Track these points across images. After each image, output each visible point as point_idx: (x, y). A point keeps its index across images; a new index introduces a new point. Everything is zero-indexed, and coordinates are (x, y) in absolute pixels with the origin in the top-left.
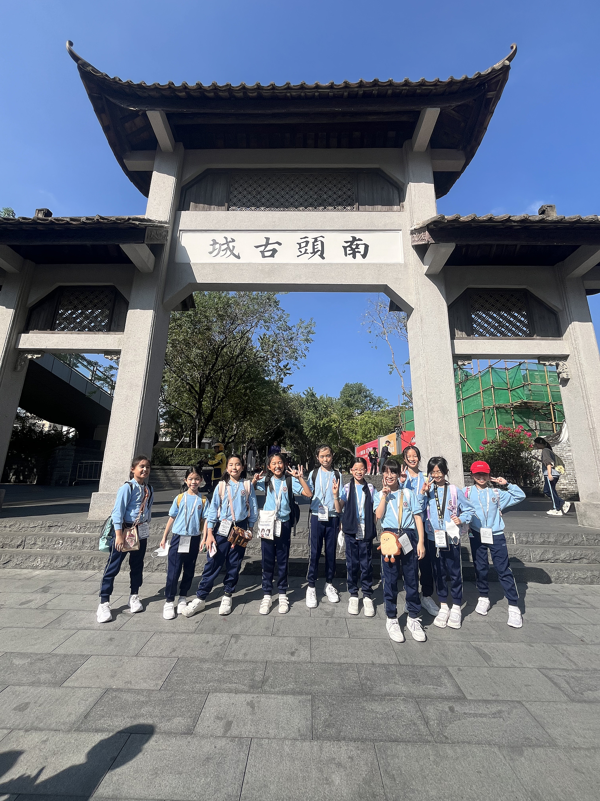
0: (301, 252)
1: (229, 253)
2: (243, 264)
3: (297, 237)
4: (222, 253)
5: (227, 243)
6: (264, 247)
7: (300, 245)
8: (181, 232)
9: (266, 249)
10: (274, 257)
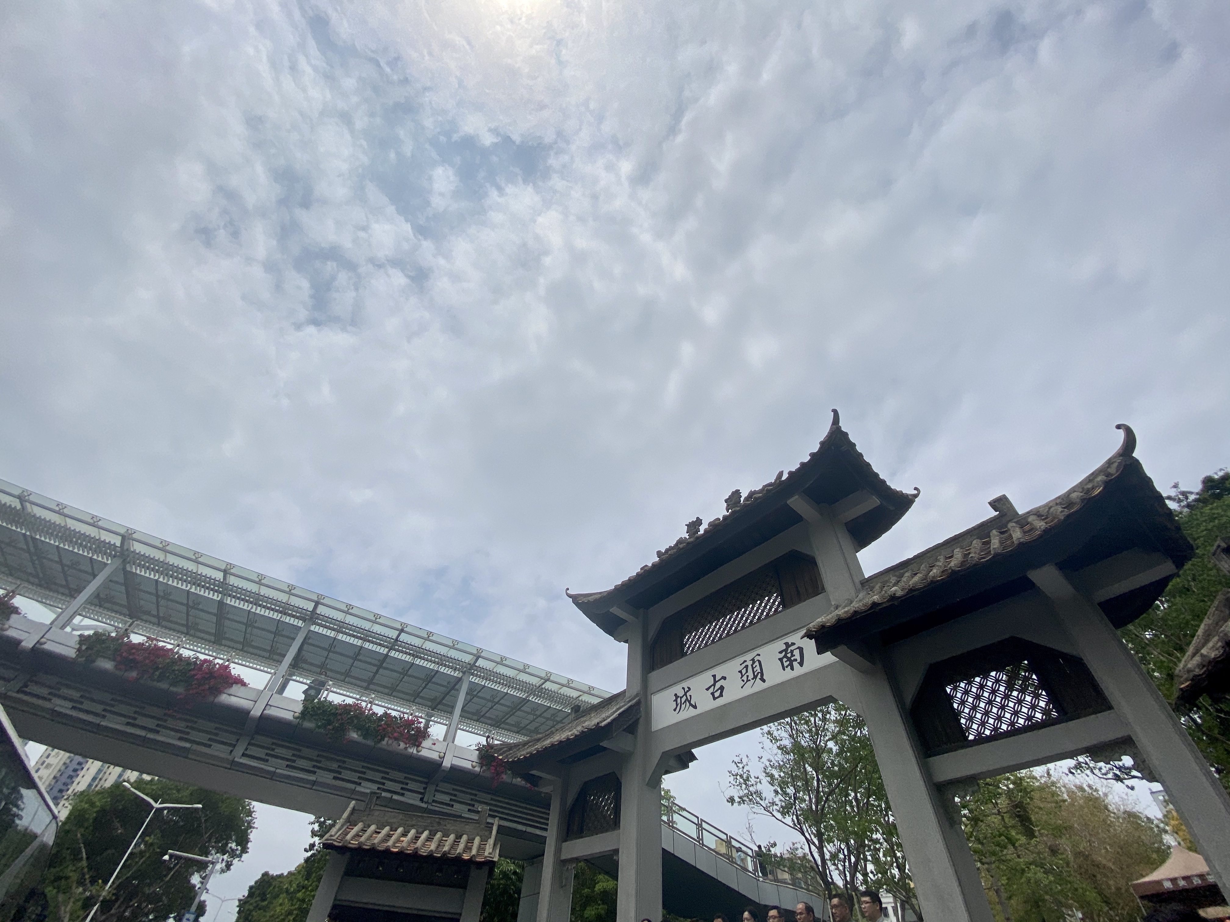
0: (743, 681)
1: (688, 704)
2: (700, 715)
3: (737, 664)
4: (683, 706)
5: (685, 694)
6: (713, 687)
7: (742, 674)
8: (653, 695)
9: (715, 689)
10: (722, 696)
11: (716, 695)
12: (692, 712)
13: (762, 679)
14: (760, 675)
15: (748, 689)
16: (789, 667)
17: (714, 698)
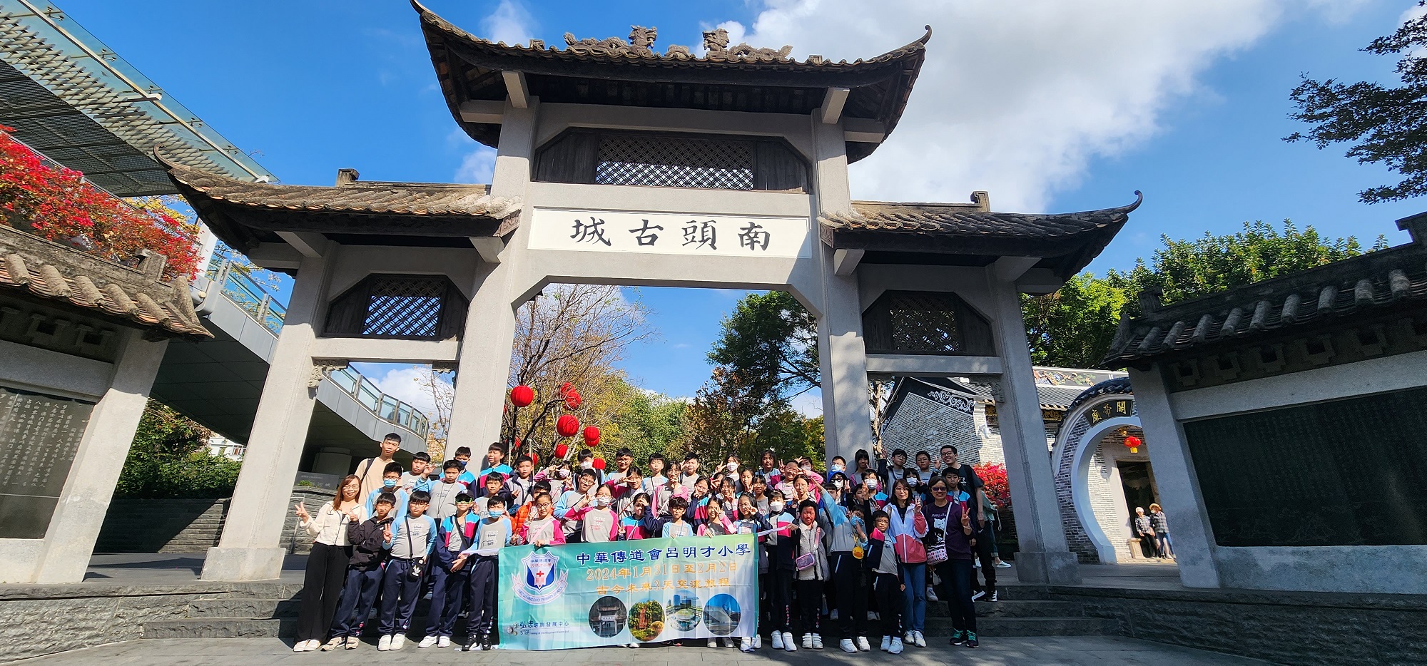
0: (687, 239)
1: (596, 237)
2: (615, 253)
3: (683, 221)
4: (588, 237)
5: (595, 225)
6: (641, 231)
7: (686, 232)
8: (535, 209)
9: (644, 235)
10: (653, 245)
11: (644, 241)
12: (601, 247)
13: (713, 245)
14: (710, 240)
15: (692, 249)
16: (749, 245)
17: (641, 244)
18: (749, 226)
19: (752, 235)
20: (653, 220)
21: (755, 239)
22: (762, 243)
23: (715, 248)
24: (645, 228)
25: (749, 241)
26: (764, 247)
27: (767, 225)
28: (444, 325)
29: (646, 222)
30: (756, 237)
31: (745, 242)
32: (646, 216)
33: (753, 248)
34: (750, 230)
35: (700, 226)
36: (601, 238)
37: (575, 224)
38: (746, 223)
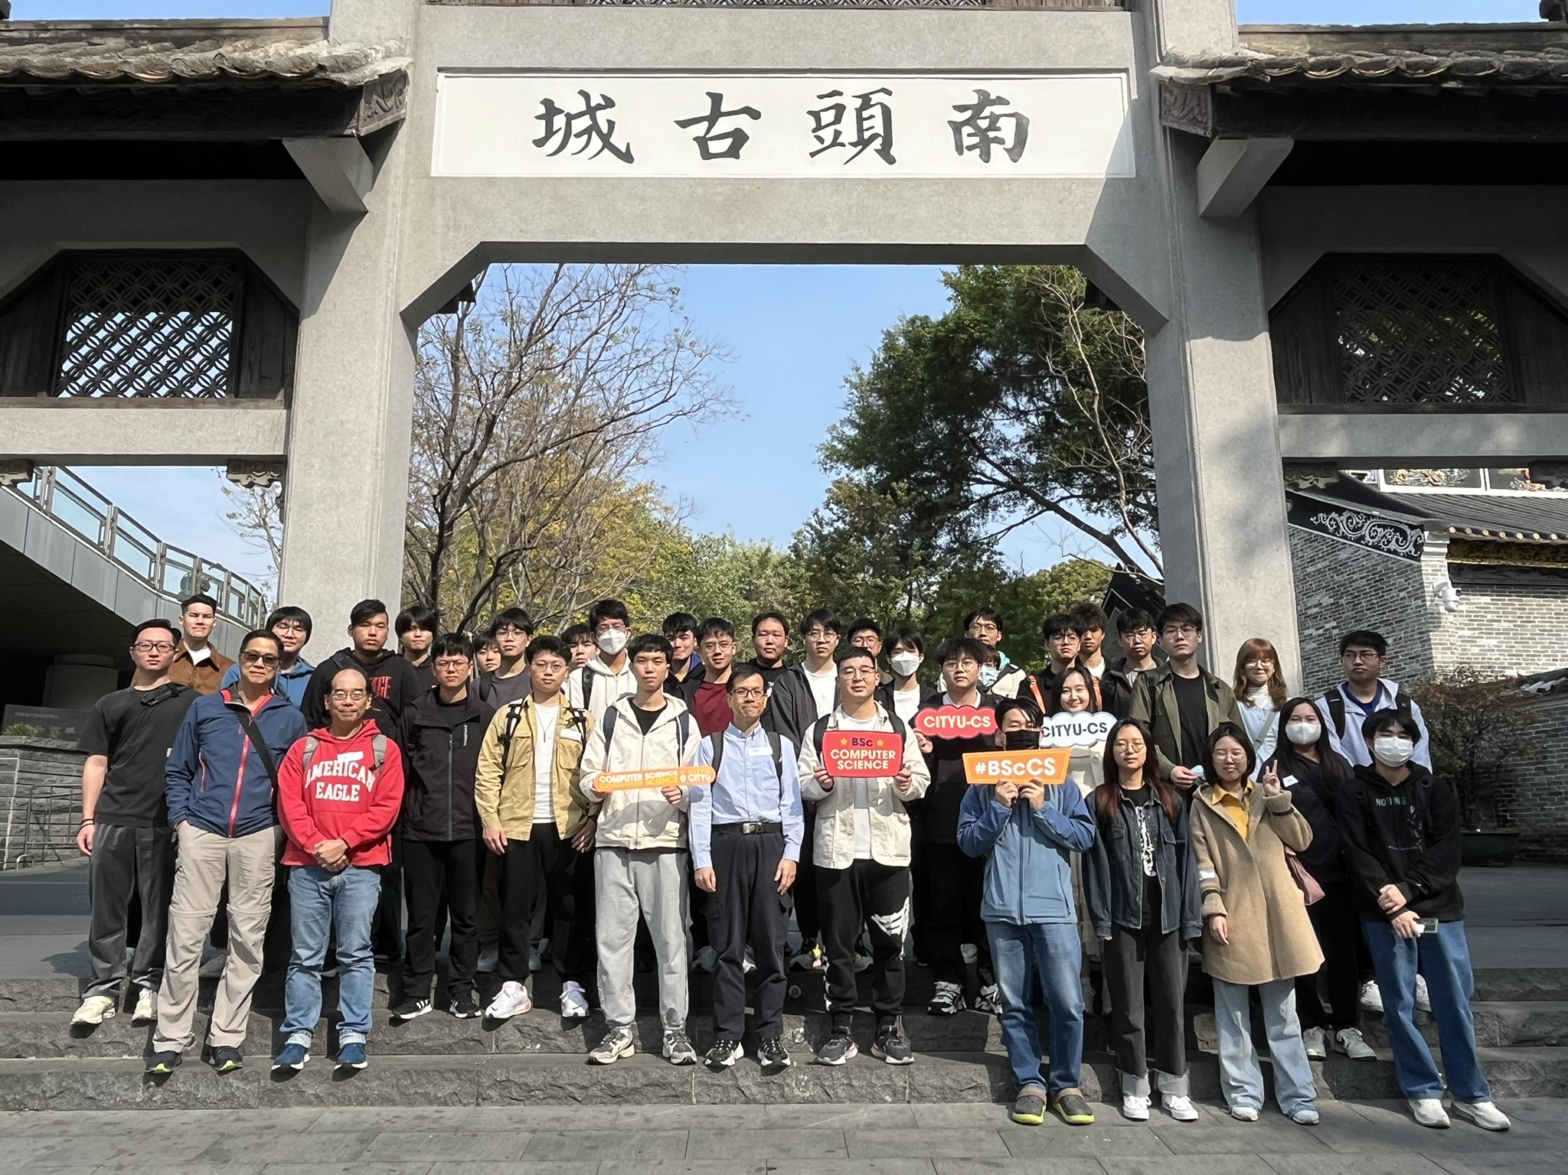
0: (821, 140)
1: (596, 142)
2: (644, 181)
3: (808, 91)
4: (575, 143)
5: (591, 111)
6: (705, 124)
7: (818, 119)
8: (442, 75)
9: (714, 132)
10: (737, 157)
11: (715, 147)
12: (609, 166)
13: (885, 153)
14: (879, 140)
15: (833, 165)
16: (977, 151)
17: (706, 155)
18: (974, 100)
19: (984, 124)
20: (736, 92)
21: (991, 134)
22: (1010, 144)
23: (891, 161)
24: (716, 114)
25: (976, 140)
26: (1016, 152)
27: (1018, 94)
28: (245, 373)
29: (716, 99)
30: (993, 127)
31: (967, 141)
32: (716, 84)
33: (986, 156)
34: (978, 109)
35: (852, 104)
36: (607, 144)
37: (542, 110)
38: (965, 91)
